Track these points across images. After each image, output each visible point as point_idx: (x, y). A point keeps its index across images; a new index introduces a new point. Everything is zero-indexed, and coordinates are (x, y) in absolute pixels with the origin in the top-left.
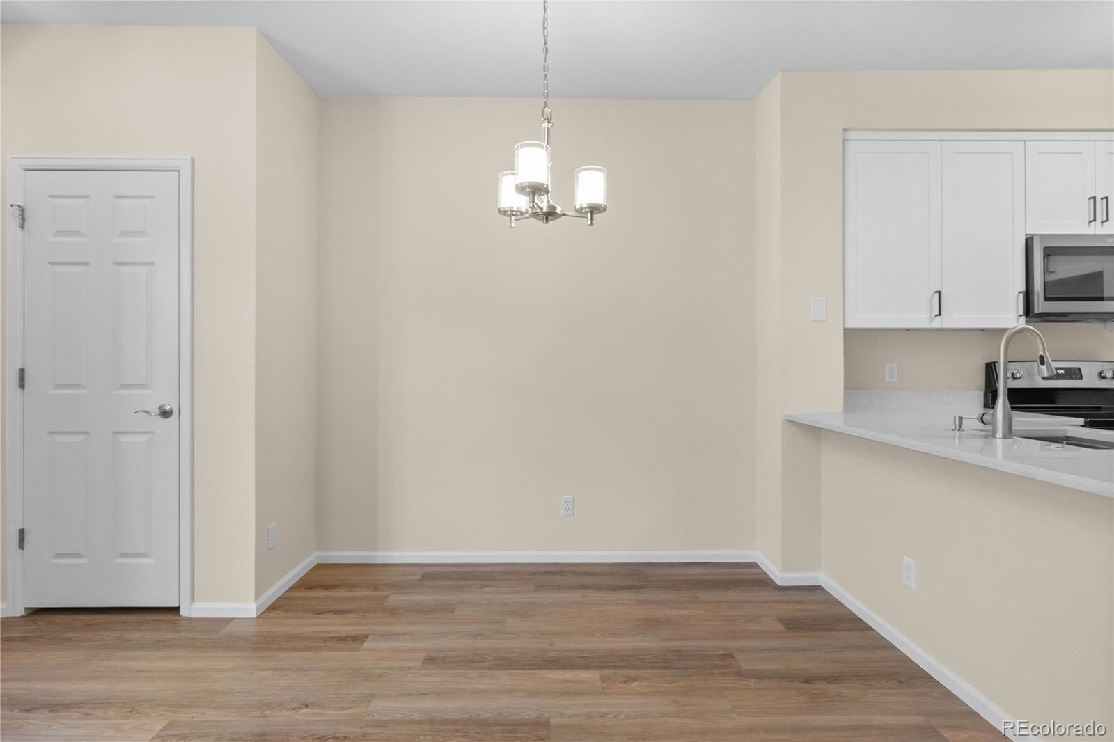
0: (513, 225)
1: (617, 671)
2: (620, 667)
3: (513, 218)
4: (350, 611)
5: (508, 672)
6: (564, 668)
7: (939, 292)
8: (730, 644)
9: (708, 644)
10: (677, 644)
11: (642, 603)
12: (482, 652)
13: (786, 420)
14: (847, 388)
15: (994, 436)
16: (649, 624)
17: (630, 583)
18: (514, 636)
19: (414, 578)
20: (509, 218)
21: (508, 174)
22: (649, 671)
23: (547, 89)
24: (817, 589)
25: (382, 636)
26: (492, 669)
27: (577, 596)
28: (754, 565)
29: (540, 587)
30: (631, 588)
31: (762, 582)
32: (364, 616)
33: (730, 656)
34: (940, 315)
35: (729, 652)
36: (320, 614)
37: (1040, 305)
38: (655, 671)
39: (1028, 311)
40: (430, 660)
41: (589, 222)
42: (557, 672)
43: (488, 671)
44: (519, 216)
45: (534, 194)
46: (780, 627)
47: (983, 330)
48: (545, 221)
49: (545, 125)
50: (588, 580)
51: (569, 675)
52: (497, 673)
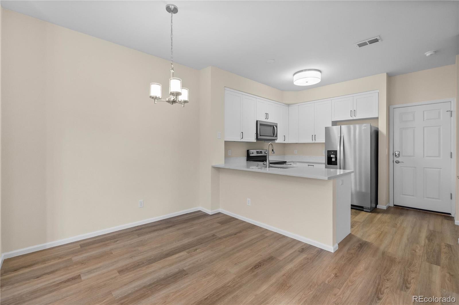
0: (156, 102)
1: (190, 249)
2: (190, 248)
3: (156, 100)
4: (57, 270)
5: (156, 263)
6: (173, 255)
7: (242, 132)
8: (212, 232)
9: (206, 234)
10: (200, 236)
11: (179, 229)
12: (140, 261)
13: (212, 167)
14: (225, 157)
15: (266, 167)
16: (187, 234)
17: (170, 225)
18: (147, 252)
19: (77, 248)
20: (154, 100)
21: (155, 84)
22: (198, 246)
23: (172, 59)
24: (219, 213)
25: (87, 273)
26: (148, 265)
27: (156, 234)
28: (200, 211)
29: (139, 235)
30: (171, 226)
31: (205, 215)
32: (68, 269)
33: (214, 235)
34: (242, 138)
35: (213, 234)
36: (38, 277)
37: (259, 137)
38: (200, 245)
39: (257, 138)
40: (121, 271)
41: (183, 106)
42: (173, 256)
43: (149, 265)
44: (158, 99)
45: (177, 95)
46: (219, 225)
47: (248, 142)
48: (172, 104)
49: (172, 71)
50: (154, 228)
51: (177, 256)
52: (153, 264)
